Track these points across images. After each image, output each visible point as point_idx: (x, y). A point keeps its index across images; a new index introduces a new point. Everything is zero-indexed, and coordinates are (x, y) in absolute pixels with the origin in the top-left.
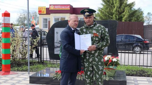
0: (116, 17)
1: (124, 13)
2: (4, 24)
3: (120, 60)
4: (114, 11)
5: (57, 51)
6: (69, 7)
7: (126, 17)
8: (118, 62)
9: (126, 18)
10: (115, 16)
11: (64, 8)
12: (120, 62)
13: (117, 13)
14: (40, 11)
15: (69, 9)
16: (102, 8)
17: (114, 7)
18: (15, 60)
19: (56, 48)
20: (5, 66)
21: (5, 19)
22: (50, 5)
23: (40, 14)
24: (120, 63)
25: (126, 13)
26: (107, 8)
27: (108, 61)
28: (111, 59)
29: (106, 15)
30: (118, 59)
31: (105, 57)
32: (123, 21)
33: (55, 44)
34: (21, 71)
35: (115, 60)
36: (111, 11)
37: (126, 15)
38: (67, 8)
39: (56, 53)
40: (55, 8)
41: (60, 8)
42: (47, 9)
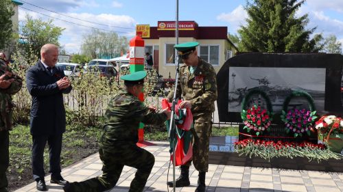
0: (273, 43)
1: (288, 37)
2: (136, 59)
4: (270, 33)
5: (233, 107)
6: (192, 26)
7: (291, 43)
9: (292, 46)
11: (184, 28)
13: (276, 36)
15: (193, 29)
16: (246, 27)
19: (231, 101)
22: (159, 22)
25: (291, 37)
26: (256, 28)
27: (331, 125)
28: (336, 122)
29: (254, 40)
31: (324, 118)
32: (286, 51)
33: (229, 95)
36: (264, 32)
37: (292, 41)
38: (190, 28)
39: (230, 110)
40: (168, 28)
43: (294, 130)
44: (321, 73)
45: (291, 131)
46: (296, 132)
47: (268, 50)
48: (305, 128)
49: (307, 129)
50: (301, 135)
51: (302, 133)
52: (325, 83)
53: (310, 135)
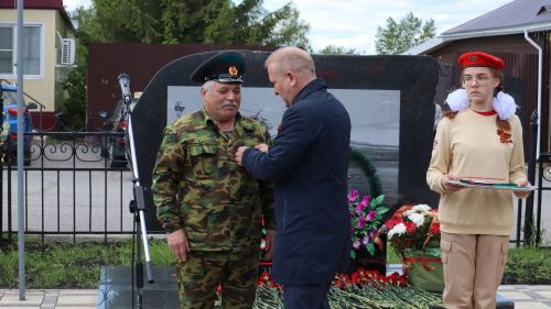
0: (176, 21)
1: (211, 7)
10: (172, 18)
13: (182, 4)
28: (435, 220)
29: (130, 14)
32: (208, 41)
47: (163, 39)
49: (365, 242)
52: (398, 125)
53: (372, 254)
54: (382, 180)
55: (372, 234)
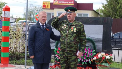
2: (5, 18)
3: (114, 58)
4: (118, 8)
6: (72, 2)
8: (112, 59)
10: (119, 13)
11: (68, 3)
12: (114, 59)
13: (121, 10)
14: (44, 6)
15: (73, 4)
16: (106, 4)
17: (118, 4)
18: (14, 54)
19: (52, 43)
20: (4, 58)
21: (6, 14)
23: (44, 9)
24: (114, 61)
26: (111, 5)
27: (101, 58)
28: (104, 56)
29: (109, 12)
30: (112, 57)
31: (99, 54)
34: (19, 64)
35: (108, 57)
38: (71, 3)
40: (59, 3)
41: (64, 3)
42: (52, 4)
43: (82, 60)
44: (100, 28)
45: (81, 61)
46: (83, 62)
47: (116, 17)
48: (88, 59)
50: (86, 63)
51: (87, 62)
52: (102, 34)
53: (90, 63)
54: (96, 46)
55: (91, 59)
